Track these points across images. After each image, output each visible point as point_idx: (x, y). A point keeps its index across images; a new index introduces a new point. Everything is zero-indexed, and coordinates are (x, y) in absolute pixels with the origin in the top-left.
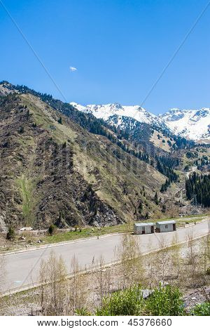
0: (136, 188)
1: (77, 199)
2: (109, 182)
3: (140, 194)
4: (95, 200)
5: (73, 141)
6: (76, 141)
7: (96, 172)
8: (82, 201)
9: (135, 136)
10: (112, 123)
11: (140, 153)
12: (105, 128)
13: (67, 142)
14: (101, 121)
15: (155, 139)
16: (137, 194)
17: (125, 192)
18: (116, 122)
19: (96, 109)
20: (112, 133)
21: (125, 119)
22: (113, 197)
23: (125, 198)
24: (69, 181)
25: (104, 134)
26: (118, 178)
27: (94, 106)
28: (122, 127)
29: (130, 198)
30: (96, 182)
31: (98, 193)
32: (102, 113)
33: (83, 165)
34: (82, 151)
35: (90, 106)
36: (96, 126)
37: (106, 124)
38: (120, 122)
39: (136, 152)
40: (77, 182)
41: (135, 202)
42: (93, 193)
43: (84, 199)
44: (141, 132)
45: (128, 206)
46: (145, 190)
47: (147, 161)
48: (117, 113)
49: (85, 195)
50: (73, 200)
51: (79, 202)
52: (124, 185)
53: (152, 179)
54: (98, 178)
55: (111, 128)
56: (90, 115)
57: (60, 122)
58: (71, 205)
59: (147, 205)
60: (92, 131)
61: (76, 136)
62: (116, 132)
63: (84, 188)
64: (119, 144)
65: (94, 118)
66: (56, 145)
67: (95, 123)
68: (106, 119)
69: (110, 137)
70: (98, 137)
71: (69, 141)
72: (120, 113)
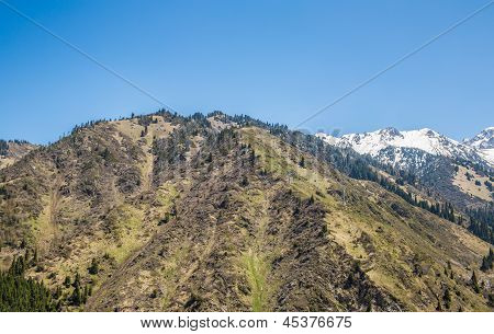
0: (436, 265)
1: (336, 286)
2: (388, 256)
3: (443, 274)
4: (367, 287)
5: (324, 192)
6: (329, 193)
7: (364, 240)
8: (345, 288)
9: (426, 178)
10: (385, 160)
11: (438, 205)
12: (374, 169)
13: (316, 196)
14: (367, 157)
16: (439, 275)
17: (418, 272)
18: (392, 158)
19: (357, 140)
20: (386, 175)
21: (407, 152)
22: (397, 281)
23: (418, 282)
24: (323, 256)
25: (373, 178)
26: (403, 250)
27: (353, 135)
28: (404, 164)
29: (426, 282)
30: (365, 256)
31: (371, 275)
32: (369, 145)
33: (343, 231)
34: (340, 208)
35: (346, 136)
36: (360, 168)
37: (375, 163)
38: (397, 159)
39: (430, 204)
40: (335, 258)
41: (437, 288)
42: (362, 274)
43: (348, 284)
44: (438, 171)
45: (424, 295)
46: (453, 268)
47: (452, 220)
48: (391, 143)
49: (350, 278)
50: (331, 286)
51: (339, 290)
52: (415, 260)
53: (463, 247)
54: (369, 250)
55: (384, 168)
56: (349, 150)
57: (302, 164)
58: (328, 295)
59: (458, 294)
60: (354, 175)
61: (328, 185)
62: (392, 174)
63: (347, 267)
64: (400, 193)
65: (354, 154)
66: (297, 200)
67: (357, 162)
68: (374, 154)
69: (384, 183)
70: (364, 183)
71: (318, 193)
72: (398, 143)
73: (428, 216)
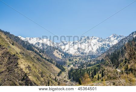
0: (47, 75)
1: (19, 80)
2: (35, 72)
3: (49, 77)
4: (28, 80)
5: (19, 53)
6: (20, 53)
7: (29, 67)
8: (22, 81)
9: (47, 51)
10: (37, 46)
11: (49, 59)
12: (34, 48)
13: (16, 54)
14: (32, 45)
15: (55, 53)
16: (47, 77)
17: (42, 76)
18: (39, 46)
19: (30, 39)
20: (37, 50)
21: (43, 44)
22: (36, 79)
23: (42, 79)
24: (16, 72)
25: (33, 50)
26: (39, 70)
28: (42, 47)
29: (44, 79)
30: (29, 72)
31: (30, 77)
32: (33, 41)
33: (23, 64)
34: (23, 58)
35: (27, 38)
36: (30, 47)
37: (34, 46)
38: (40, 46)
39: (47, 59)
40: (20, 72)
41: (46, 81)
42: (27, 77)
44: (50, 50)
45: (43, 83)
46: (51, 75)
47: (52, 63)
48: (39, 41)
49: (23, 78)
50: (17, 80)
51: (20, 82)
52: (42, 73)
53: (54, 70)
54: (30, 70)
55: (36, 48)
56: (27, 42)
57: (13, 44)
58: (16, 83)
59: (52, 82)
60: (28, 49)
61: (20, 51)
62: (38, 50)
63: (23, 75)
64: (40, 55)
65: (29, 43)
66: (10, 55)
67: (29, 46)
68: (34, 44)
69: (36, 52)
70: (30, 52)
71: (17, 53)
72: (41, 42)
73: (46, 62)
